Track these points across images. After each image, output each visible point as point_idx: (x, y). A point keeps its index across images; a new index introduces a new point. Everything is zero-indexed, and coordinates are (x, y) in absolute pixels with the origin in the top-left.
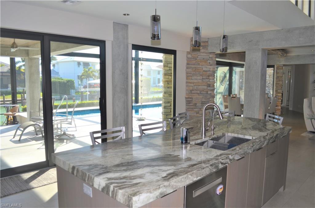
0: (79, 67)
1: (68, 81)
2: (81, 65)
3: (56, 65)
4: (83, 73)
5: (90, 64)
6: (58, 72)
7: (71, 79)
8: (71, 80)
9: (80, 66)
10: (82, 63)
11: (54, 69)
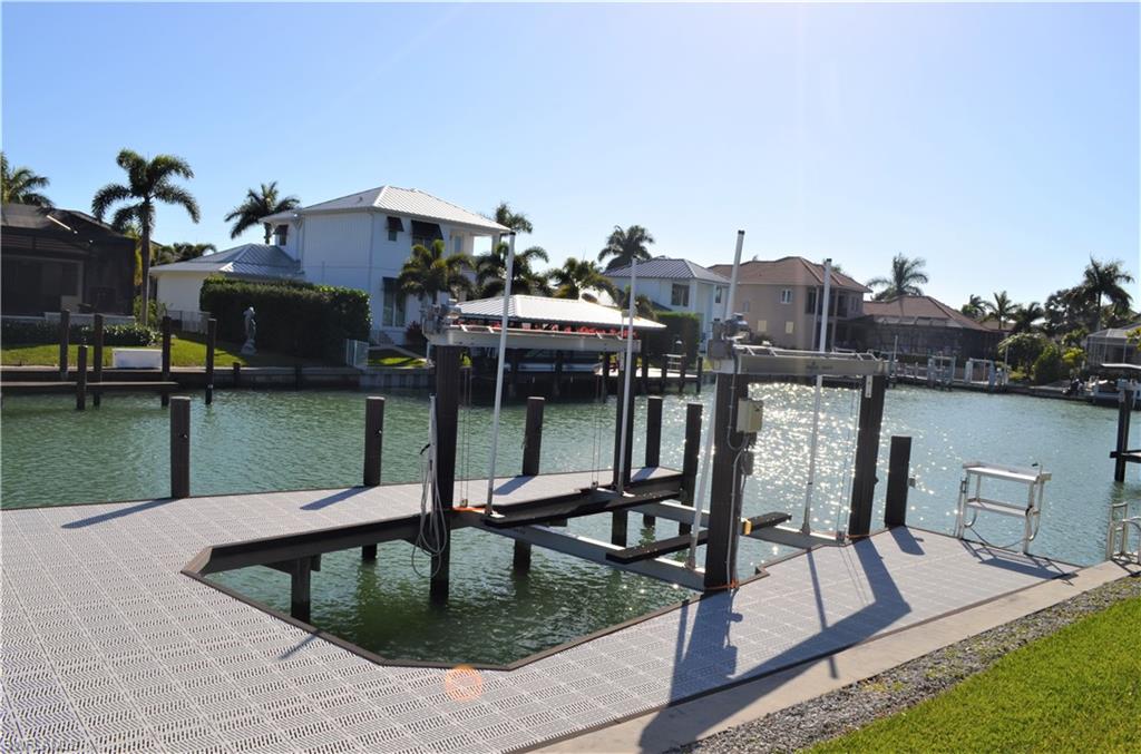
0: (392, 237)
1: (340, 298)
2: (402, 230)
3: (292, 229)
4: (407, 266)
5: (444, 230)
6: (298, 261)
7: (356, 290)
8: (353, 295)
9: (399, 234)
10: (406, 224)
11: (282, 247)
